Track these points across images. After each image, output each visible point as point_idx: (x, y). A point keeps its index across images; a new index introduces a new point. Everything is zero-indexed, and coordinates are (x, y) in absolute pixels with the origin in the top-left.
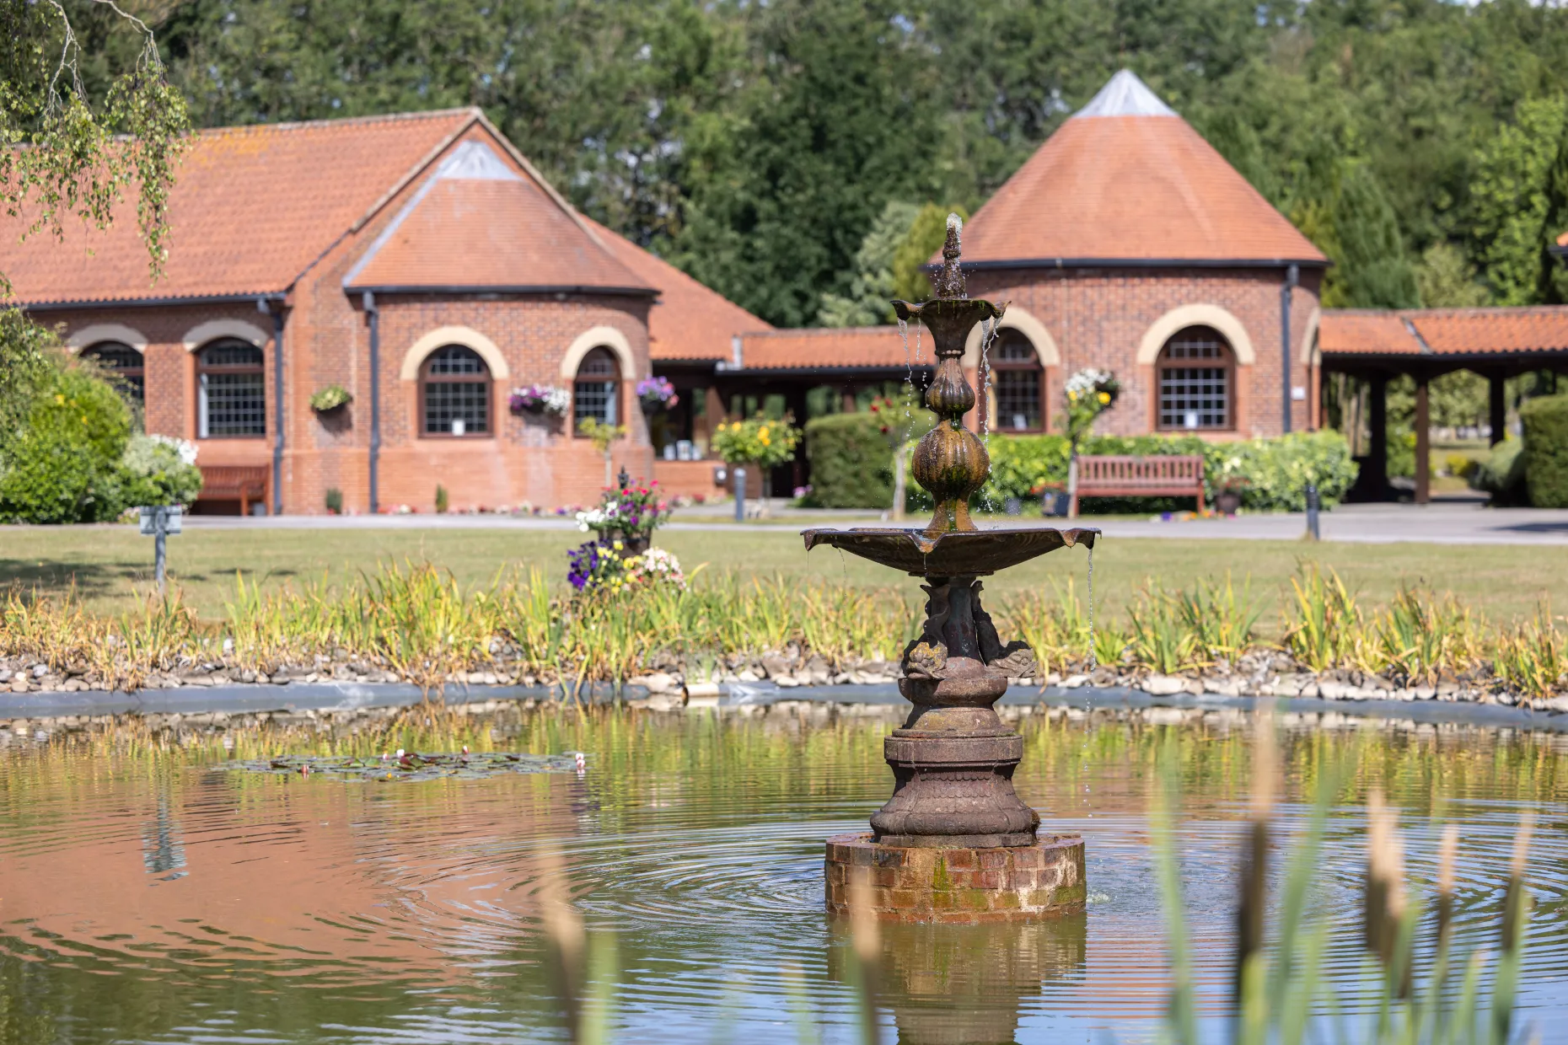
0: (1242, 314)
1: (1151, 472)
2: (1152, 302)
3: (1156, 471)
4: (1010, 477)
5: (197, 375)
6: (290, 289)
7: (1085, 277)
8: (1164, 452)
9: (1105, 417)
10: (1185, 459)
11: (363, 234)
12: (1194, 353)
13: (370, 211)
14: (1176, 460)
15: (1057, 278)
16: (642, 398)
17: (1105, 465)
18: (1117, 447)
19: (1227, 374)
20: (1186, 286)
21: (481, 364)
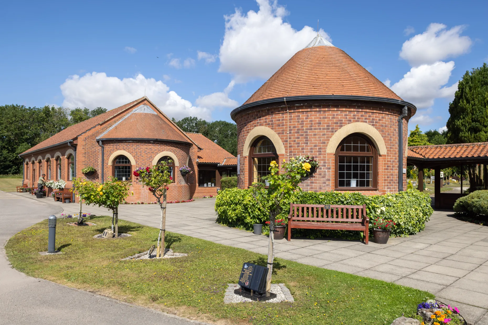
0: (381, 129)
1: (335, 215)
2: (335, 120)
3: (337, 213)
4: (257, 213)
5: (68, 164)
6: (76, 139)
7: (298, 108)
8: (343, 202)
9: (308, 181)
10: (355, 207)
11: (104, 125)
12: (356, 149)
13: (106, 120)
14: (349, 207)
15: (284, 109)
16: (181, 171)
17: (308, 208)
18: (314, 198)
19: (372, 160)
20: (352, 113)
21: (129, 162)
